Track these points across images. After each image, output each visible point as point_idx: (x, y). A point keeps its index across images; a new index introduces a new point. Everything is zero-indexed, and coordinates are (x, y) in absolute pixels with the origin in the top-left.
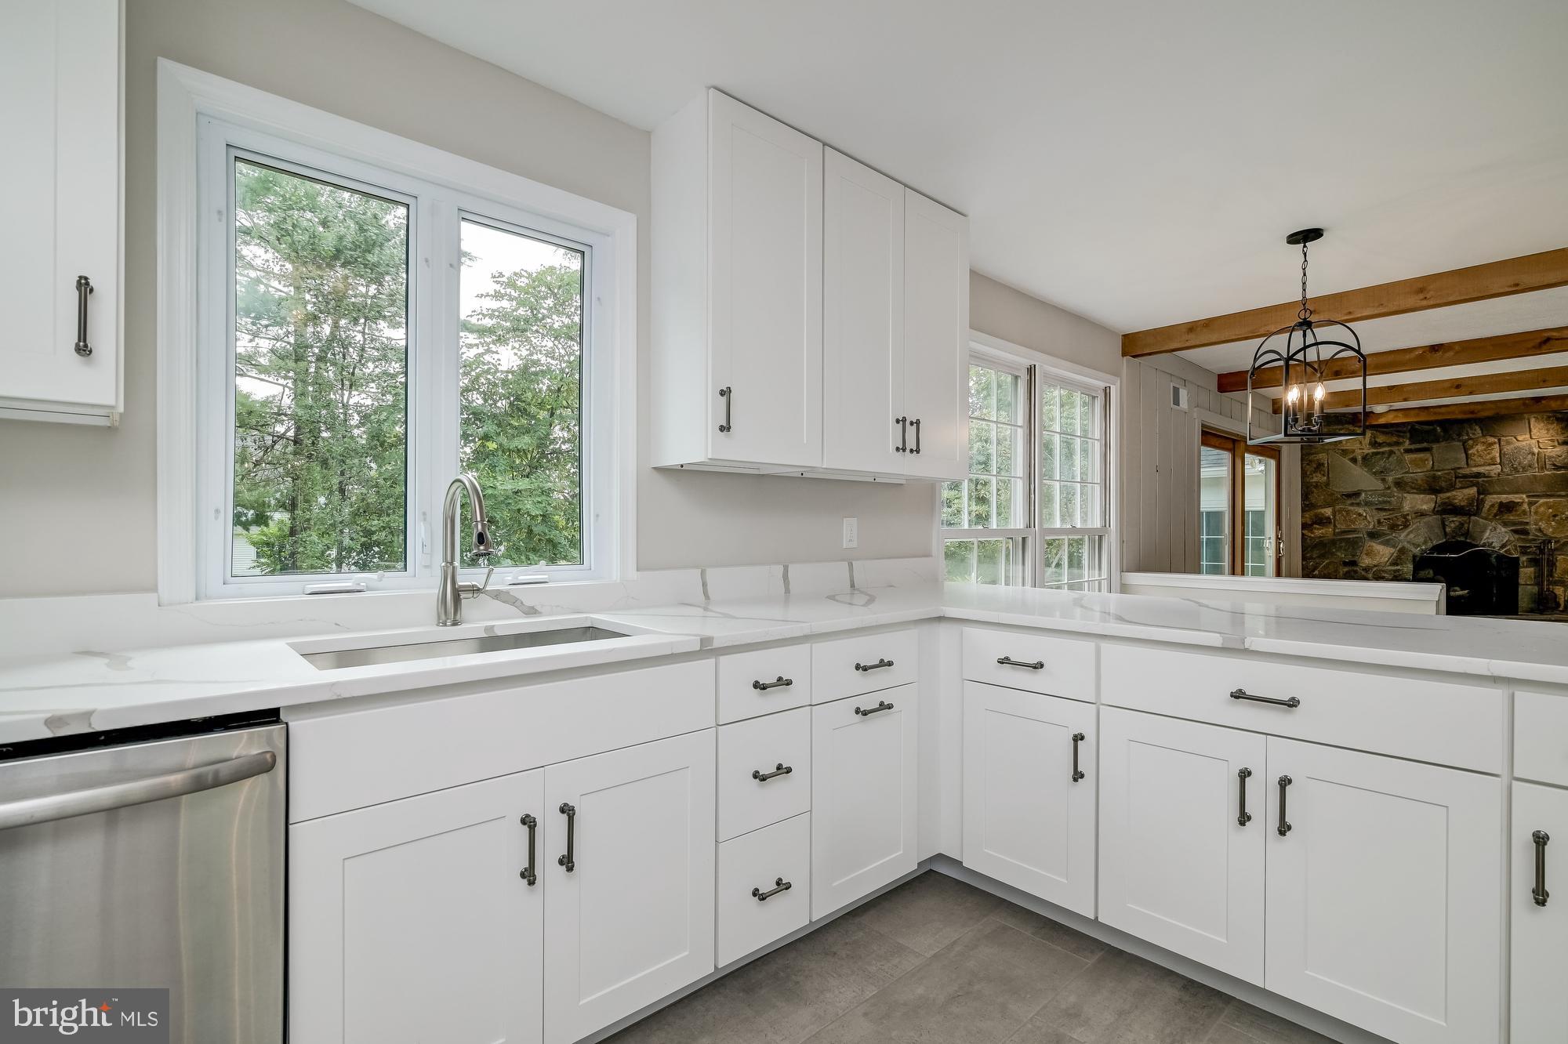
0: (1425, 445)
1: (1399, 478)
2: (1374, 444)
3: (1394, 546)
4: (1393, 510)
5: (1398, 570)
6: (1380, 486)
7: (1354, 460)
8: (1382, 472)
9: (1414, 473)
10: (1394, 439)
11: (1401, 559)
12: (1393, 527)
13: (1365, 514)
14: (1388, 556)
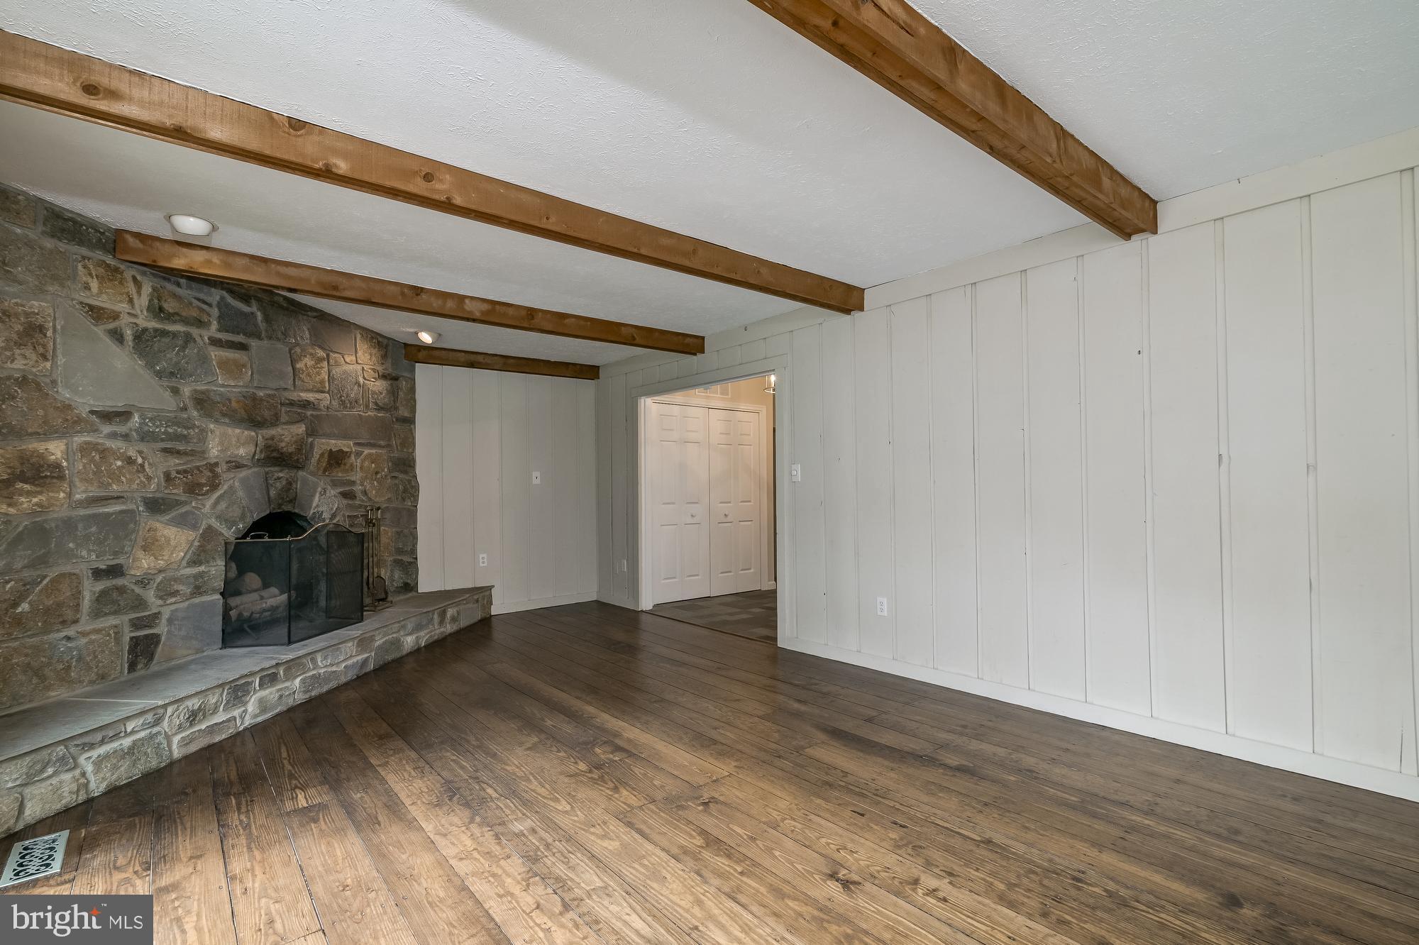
0: (240, 338)
1: (202, 392)
2: (157, 311)
3: (194, 527)
4: (193, 453)
5: (201, 575)
6: (168, 403)
7: (117, 336)
8: (172, 374)
9: (223, 386)
10: (195, 313)
11: (204, 551)
12: (193, 489)
13: (140, 460)
14: (185, 546)
